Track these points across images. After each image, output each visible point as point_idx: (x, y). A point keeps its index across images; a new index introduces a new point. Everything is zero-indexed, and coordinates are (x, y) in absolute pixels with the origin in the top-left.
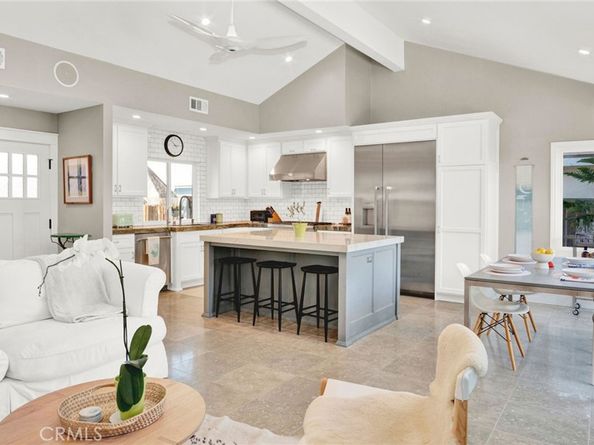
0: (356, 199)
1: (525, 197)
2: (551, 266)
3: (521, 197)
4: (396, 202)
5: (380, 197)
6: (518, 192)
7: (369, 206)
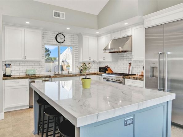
5: (162, 60)
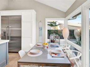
0: (1, 30)
1: (41, 29)
2: (47, 47)
3: (40, 29)
4: (12, 30)
5: (8, 29)
6: (39, 28)
7: (5, 31)
